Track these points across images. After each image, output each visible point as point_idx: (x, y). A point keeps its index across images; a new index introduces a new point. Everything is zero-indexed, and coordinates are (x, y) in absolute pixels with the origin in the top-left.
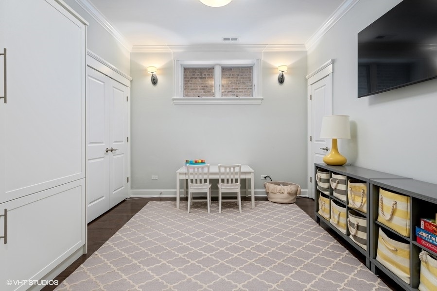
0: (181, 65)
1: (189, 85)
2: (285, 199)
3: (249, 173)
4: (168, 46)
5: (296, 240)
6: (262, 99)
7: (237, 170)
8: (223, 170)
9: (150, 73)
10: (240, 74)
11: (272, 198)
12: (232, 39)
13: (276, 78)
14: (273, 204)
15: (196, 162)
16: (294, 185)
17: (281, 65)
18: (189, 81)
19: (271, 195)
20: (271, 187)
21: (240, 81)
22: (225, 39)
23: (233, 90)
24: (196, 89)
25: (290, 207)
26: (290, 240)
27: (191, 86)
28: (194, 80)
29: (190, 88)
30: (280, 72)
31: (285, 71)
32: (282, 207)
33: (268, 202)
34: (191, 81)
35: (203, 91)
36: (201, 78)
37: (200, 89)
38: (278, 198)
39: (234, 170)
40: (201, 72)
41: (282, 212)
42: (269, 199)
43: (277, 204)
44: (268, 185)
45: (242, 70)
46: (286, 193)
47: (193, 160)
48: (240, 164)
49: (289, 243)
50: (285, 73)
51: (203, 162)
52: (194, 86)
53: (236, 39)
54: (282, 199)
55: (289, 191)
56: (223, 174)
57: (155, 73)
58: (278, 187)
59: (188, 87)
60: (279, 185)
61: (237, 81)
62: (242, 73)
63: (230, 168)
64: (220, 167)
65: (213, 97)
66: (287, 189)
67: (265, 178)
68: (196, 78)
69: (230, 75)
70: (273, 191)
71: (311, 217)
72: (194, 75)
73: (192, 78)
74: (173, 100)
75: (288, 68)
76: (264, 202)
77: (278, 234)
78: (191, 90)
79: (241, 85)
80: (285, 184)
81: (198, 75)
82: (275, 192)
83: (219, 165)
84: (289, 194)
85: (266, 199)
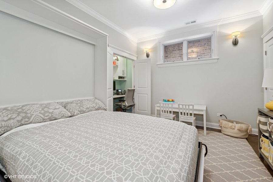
0: (163, 44)
1: (171, 55)
2: (235, 134)
3: (202, 111)
4: (154, 36)
5: (228, 165)
6: (218, 59)
7: (191, 107)
8: (181, 106)
9: (145, 52)
10: (206, 43)
11: (223, 131)
12: (192, 22)
13: (230, 42)
14: (224, 135)
15: (168, 101)
16: (246, 124)
17: (235, 31)
18: (171, 53)
19: (223, 129)
20: (224, 123)
21: (206, 47)
22: (187, 24)
23: (201, 55)
24: (176, 57)
25: (238, 140)
26: (222, 164)
27: (172, 56)
28: (174, 52)
29: (172, 57)
30: (234, 37)
31: (238, 36)
32: (230, 139)
33: (221, 133)
34: (173, 52)
35: (180, 57)
36: (179, 50)
37: (178, 57)
38: (229, 132)
39: (189, 107)
40: (179, 46)
41: (228, 142)
42: (222, 132)
43: (227, 136)
44: (221, 121)
45: (208, 40)
46: (236, 129)
47: (167, 100)
48: (193, 104)
49: (220, 165)
50: (239, 37)
51: (173, 101)
52: (174, 55)
53: (195, 22)
54: (232, 133)
55: (239, 128)
56: (181, 109)
57: (148, 51)
58: (230, 124)
59: (171, 56)
60: (232, 122)
61: (204, 48)
62: (208, 42)
63: (186, 106)
64: (179, 105)
65: (182, 61)
66: (238, 126)
67: (221, 116)
68: (176, 50)
69: (199, 45)
70: (225, 126)
71: (255, 152)
72: (174, 49)
73: (173, 50)
74: (157, 65)
75: (241, 33)
76: (217, 133)
77: (214, 157)
78: (173, 57)
79: (207, 51)
80: (237, 123)
81: (177, 48)
82: (227, 127)
83: (178, 103)
84: (239, 130)
85: (220, 131)
